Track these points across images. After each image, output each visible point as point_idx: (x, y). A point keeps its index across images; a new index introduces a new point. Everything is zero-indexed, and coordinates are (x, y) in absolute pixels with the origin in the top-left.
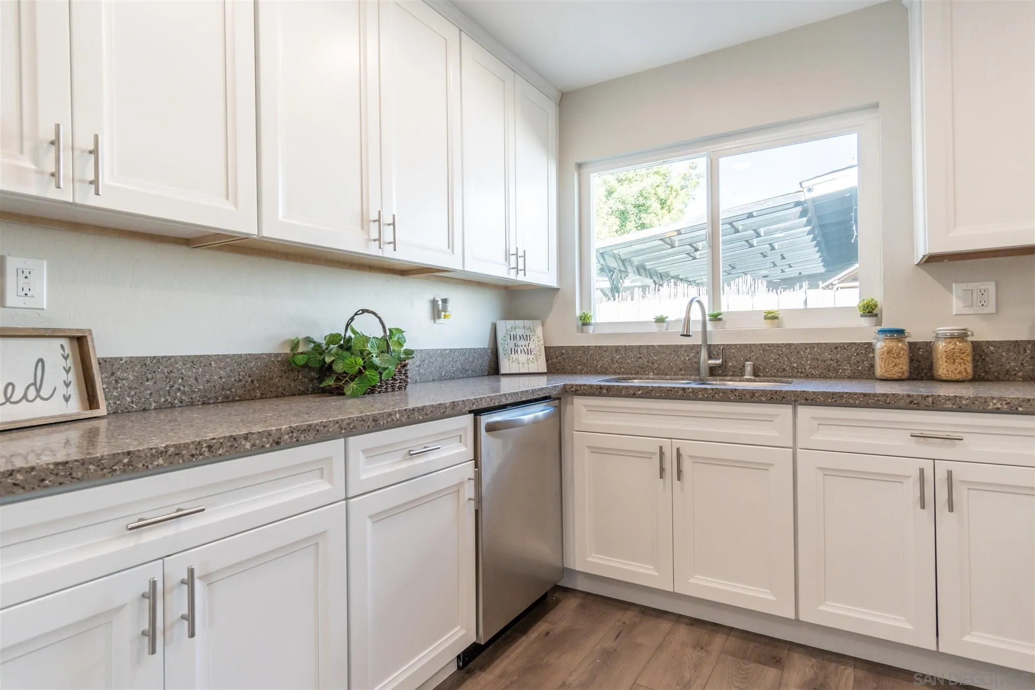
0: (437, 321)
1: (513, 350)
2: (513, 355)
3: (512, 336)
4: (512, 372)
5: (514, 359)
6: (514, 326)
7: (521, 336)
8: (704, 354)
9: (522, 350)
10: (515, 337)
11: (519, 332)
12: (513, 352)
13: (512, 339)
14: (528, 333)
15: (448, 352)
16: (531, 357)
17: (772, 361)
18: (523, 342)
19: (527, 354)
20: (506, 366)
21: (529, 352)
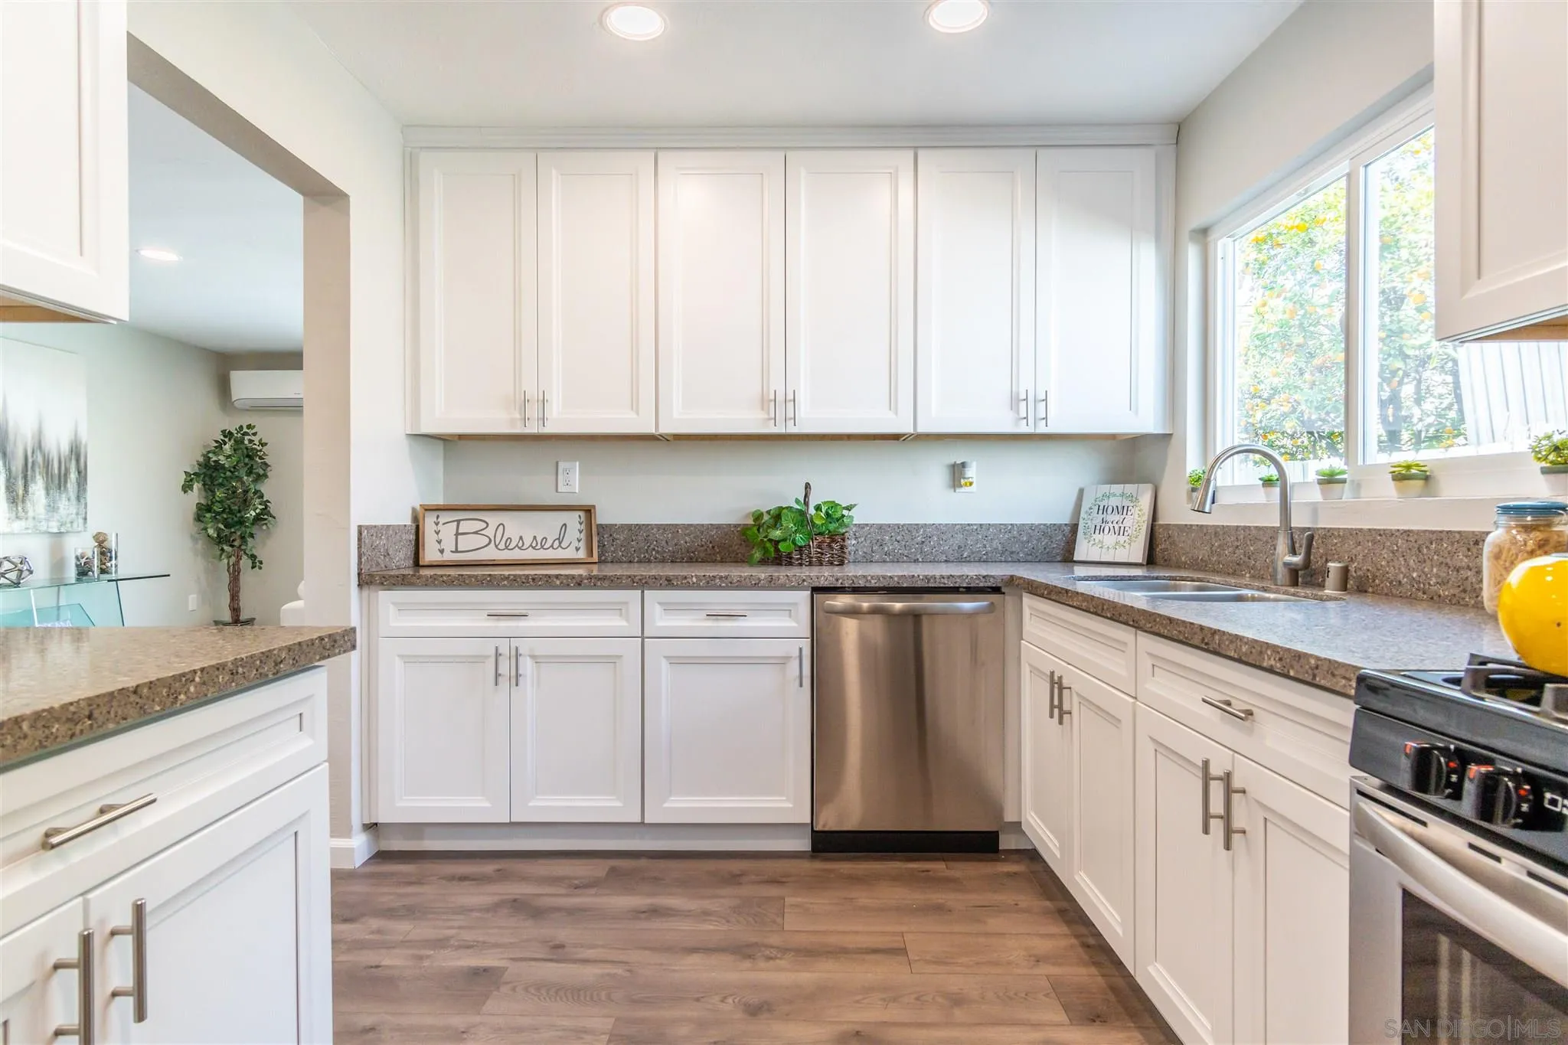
0: (958, 490)
1: (1098, 528)
2: (1097, 537)
3: (1101, 508)
4: (1116, 560)
5: (1097, 541)
6: (1108, 494)
7: (1115, 507)
8: (1282, 545)
9: (1112, 528)
10: (1105, 510)
11: (1114, 502)
12: (1097, 531)
13: (1101, 512)
14: (1126, 503)
15: (975, 527)
16: (1122, 539)
17: (1383, 563)
18: (1117, 517)
19: (1117, 533)
20: (1082, 551)
21: (1121, 531)
